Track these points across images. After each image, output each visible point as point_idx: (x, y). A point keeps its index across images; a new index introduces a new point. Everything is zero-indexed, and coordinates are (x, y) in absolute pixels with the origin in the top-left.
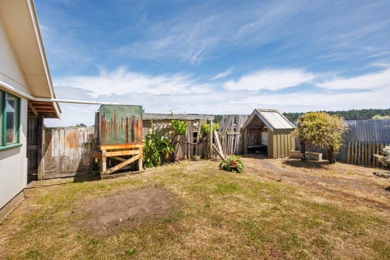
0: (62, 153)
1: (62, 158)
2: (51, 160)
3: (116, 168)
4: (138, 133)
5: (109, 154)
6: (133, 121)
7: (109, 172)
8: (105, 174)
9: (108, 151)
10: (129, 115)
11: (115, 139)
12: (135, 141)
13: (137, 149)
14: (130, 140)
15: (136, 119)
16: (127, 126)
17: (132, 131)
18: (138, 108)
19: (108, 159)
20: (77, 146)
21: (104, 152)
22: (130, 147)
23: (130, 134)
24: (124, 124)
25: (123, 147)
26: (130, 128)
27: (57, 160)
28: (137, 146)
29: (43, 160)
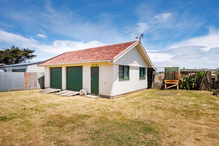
0: (157, 82)
1: (157, 83)
2: (154, 83)
3: (169, 87)
4: (176, 77)
5: (167, 83)
6: (175, 72)
7: (167, 88)
8: (166, 88)
9: (167, 82)
10: (173, 70)
11: (169, 78)
12: (176, 79)
13: (176, 82)
14: (174, 79)
15: (176, 72)
16: (173, 74)
17: (175, 76)
18: (176, 68)
19: (167, 84)
20: (161, 80)
21: (165, 82)
22: (174, 81)
23: (174, 77)
24: (172, 73)
25: (171, 81)
26: (174, 75)
27: (156, 83)
28: (176, 81)
29: (153, 83)
